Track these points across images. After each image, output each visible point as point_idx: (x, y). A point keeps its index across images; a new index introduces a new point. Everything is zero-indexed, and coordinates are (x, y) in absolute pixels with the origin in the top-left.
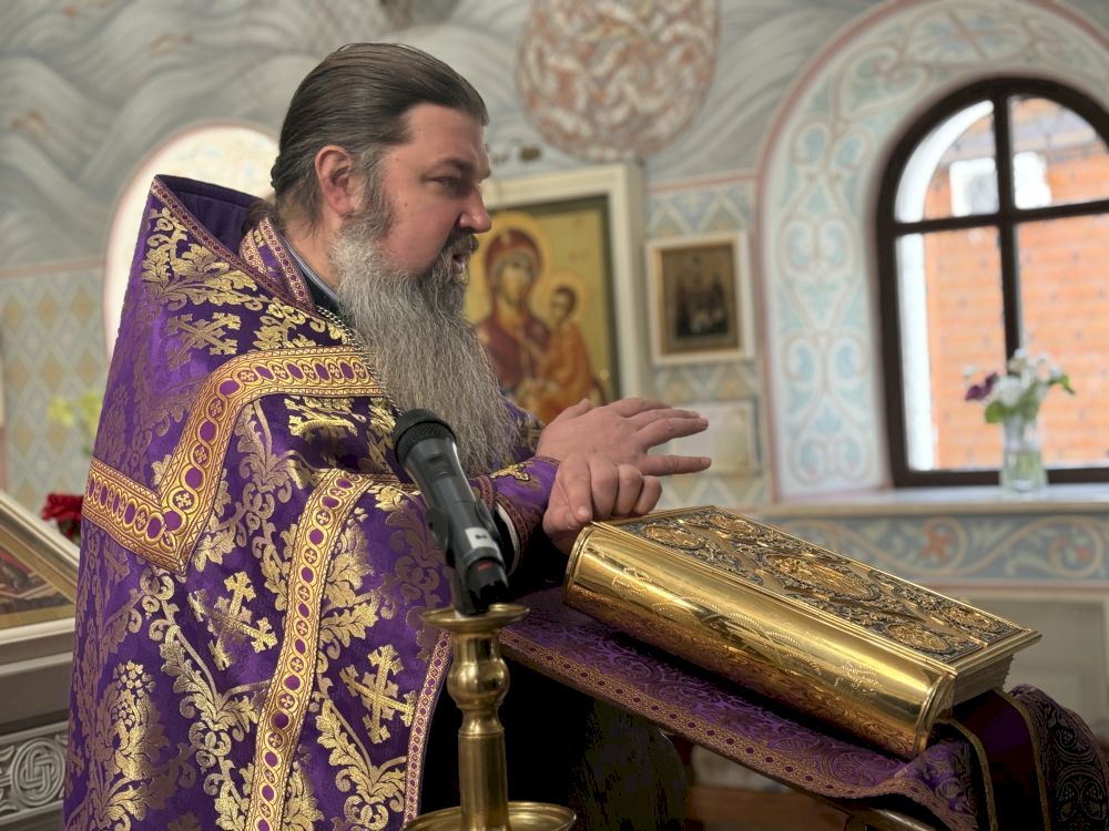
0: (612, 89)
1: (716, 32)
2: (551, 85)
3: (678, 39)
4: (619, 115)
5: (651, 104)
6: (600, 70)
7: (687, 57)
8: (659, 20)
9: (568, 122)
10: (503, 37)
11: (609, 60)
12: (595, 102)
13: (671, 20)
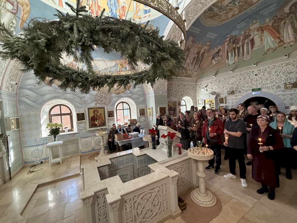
0: (103, 100)
1: (111, 97)
2: (98, 99)
4: (104, 102)
5: (106, 102)
7: (109, 99)
9: (99, 102)
10: (93, 96)
11: (103, 98)
12: (101, 101)
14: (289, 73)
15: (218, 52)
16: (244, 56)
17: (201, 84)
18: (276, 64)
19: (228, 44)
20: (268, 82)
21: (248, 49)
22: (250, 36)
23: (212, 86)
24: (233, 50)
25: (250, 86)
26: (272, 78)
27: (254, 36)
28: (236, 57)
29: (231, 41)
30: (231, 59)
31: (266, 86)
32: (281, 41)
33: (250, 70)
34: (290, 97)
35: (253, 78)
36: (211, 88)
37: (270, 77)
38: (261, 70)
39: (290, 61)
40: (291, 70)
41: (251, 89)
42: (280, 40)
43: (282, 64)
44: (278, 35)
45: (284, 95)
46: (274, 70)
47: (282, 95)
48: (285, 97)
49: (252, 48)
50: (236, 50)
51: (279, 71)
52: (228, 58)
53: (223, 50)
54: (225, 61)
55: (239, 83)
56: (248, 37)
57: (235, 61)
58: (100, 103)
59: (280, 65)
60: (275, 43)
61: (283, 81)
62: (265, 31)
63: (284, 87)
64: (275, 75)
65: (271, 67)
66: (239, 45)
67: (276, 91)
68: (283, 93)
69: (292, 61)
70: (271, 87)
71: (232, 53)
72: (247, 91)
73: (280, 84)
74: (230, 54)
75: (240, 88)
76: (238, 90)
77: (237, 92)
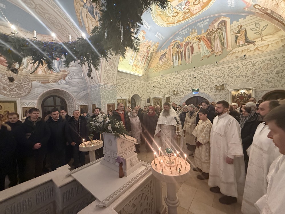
0: (14, 90)
1: (31, 87)
3: (25, 87)
4: (15, 93)
5: (21, 92)
6: (12, 87)
7: (27, 89)
8: (22, 84)
9: (5, 92)
12: (10, 91)
13: (24, 85)
14: (218, 77)
15: (165, 54)
16: (186, 60)
18: (210, 69)
19: (173, 48)
20: (204, 84)
21: (189, 54)
22: (190, 43)
23: (159, 85)
24: (177, 54)
25: (191, 87)
26: (207, 81)
27: (194, 43)
28: (180, 60)
29: (176, 46)
30: (176, 62)
31: (203, 87)
32: (213, 51)
33: (191, 73)
34: (220, 97)
35: (193, 79)
36: (158, 87)
37: (205, 80)
38: (199, 73)
39: (219, 67)
40: (220, 74)
41: (191, 90)
42: (212, 49)
43: (214, 70)
44: (210, 45)
45: (216, 95)
46: (208, 74)
47: (214, 95)
48: (216, 97)
49: (192, 54)
50: (180, 54)
51: (211, 75)
52: (173, 60)
53: (169, 53)
54: (171, 63)
55: (182, 83)
56: (189, 44)
57: (178, 64)
58: (7, 94)
59: (212, 70)
60: (209, 51)
61: (215, 83)
62: (201, 41)
63: (215, 88)
64: (209, 78)
65: (206, 72)
66: (181, 50)
67: (210, 92)
68: (214, 94)
69: (220, 67)
70: (206, 88)
71: (177, 56)
72: (188, 91)
73: (212, 86)
74: (174, 57)
75: (183, 89)
76: (182, 90)
77: (181, 92)
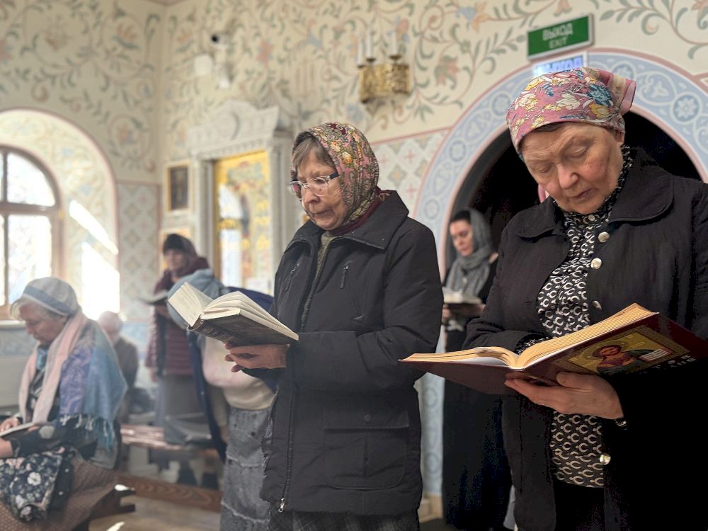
17: (191, 18)
23: (263, 26)
25: (516, 8)
36: (254, 45)
41: (520, 39)
72: (494, 52)
75: (447, 36)
76: (438, 49)
77: (430, 73)
